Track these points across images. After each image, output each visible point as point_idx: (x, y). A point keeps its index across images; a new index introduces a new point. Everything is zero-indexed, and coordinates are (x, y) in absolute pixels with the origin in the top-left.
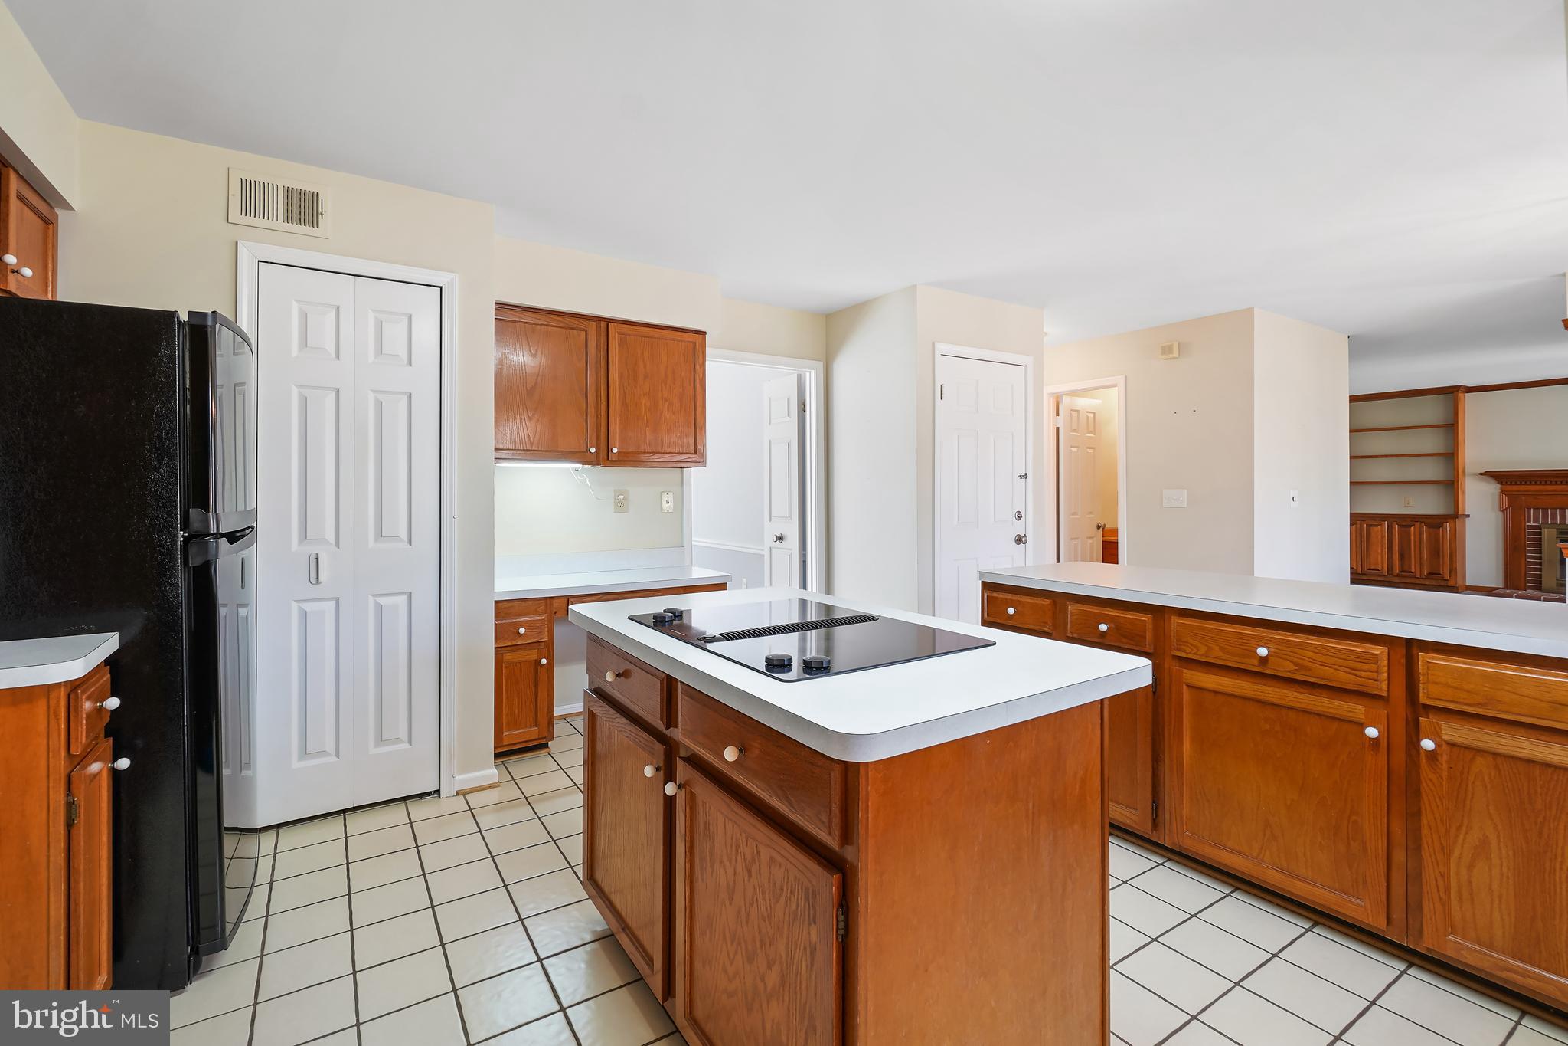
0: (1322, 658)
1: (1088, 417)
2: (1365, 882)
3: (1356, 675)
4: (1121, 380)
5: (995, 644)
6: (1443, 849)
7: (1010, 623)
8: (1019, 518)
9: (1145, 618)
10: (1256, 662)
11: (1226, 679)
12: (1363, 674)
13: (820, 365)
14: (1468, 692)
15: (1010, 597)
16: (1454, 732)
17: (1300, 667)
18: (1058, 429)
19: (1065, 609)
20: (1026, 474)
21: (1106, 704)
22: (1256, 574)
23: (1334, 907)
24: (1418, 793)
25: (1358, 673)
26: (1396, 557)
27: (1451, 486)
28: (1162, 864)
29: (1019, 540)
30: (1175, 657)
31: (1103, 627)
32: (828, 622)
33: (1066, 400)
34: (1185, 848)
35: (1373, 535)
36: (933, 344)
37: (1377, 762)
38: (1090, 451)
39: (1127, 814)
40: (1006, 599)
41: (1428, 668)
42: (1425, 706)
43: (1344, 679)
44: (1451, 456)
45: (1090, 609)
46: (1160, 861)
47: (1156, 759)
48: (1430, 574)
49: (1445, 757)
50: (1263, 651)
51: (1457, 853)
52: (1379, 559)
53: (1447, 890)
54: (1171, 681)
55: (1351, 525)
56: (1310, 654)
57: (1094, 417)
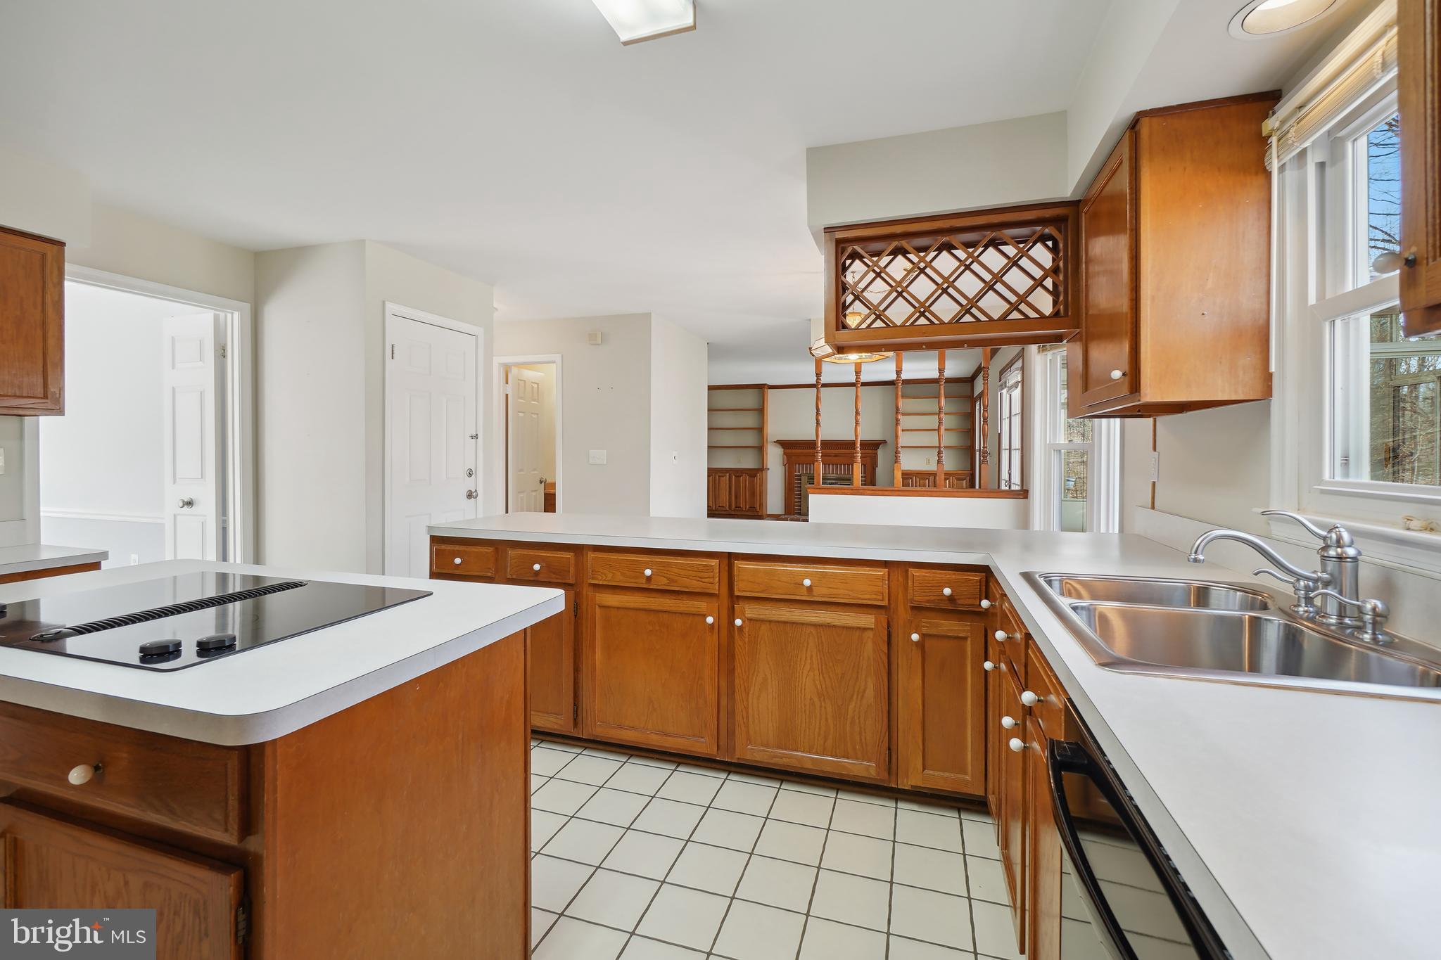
0: (683, 572)
1: (533, 387)
2: (706, 725)
3: (701, 581)
4: (558, 358)
5: (432, 594)
6: (745, 690)
7: (457, 572)
8: (470, 475)
9: (569, 555)
10: (644, 581)
11: (626, 597)
12: (706, 580)
13: (247, 307)
14: (758, 583)
15: (457, 548)
16: (752, 611)
17: (672, 581)
18: (507, 395)
19: (507, 553)
20: (477, 435)
21: (529, 632)
22: (652, 514)
23: (689, 749)
24: (733, 656)
25: (703, 580)
26: (733, 498)
27: (760, 449)
28: (580, 754)
29: (470, 495)
30: (590, 584)
31: (537, 567)
32: (257, 591)
33: (514, 370)
34: (597, 736)
35: (721, 482)
36: (384, 303)
37: (712, 641)
38: (535, 416)
39: (555, 720)
40: (453, 550)
41: (739, 571)
42: (738, 597)
43: (695, 585)
44: (760, 430)
45: (525, 552)
46: (578, 751)
47: (577, 670)
48: (751, 508)
49: (747, 629)
50: (648, 572)
51: (752, 689)
52: (724, 500)
53: (748, 717)
54: (587, 605)
55: (709, 476)
56: (676, 570)
57: (538, 387)
